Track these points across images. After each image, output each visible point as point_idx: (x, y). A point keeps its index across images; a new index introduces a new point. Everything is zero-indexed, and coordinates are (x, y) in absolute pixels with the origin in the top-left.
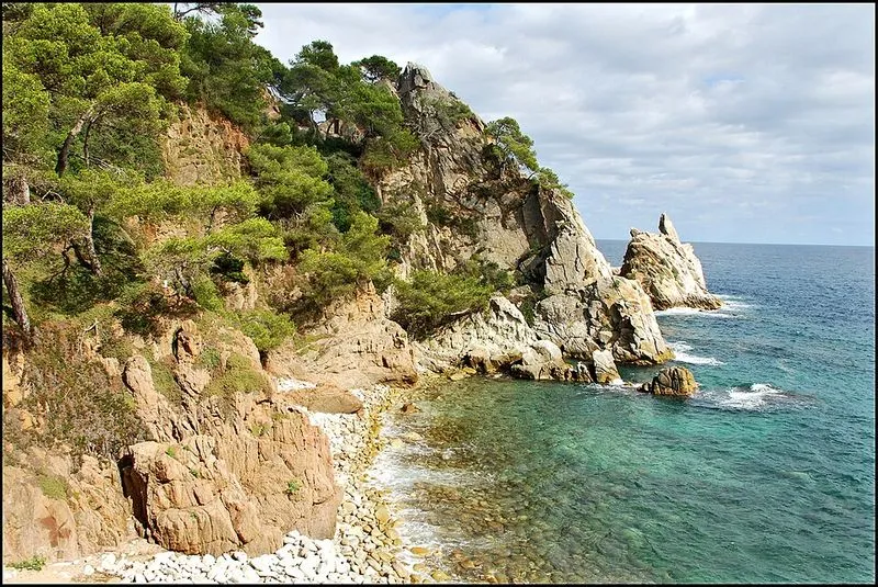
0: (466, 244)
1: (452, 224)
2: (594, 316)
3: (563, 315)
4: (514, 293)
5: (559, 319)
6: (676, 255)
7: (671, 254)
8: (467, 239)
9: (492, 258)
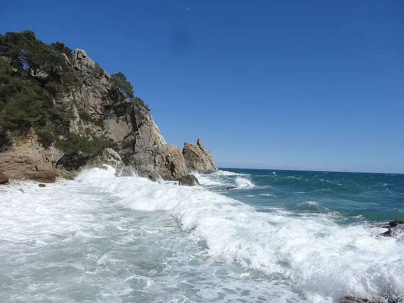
0: (99, 130)
1: (92, 121)
2: (157, 161)
3: (143, 161)
4: (120, 152)
5: (141, 163)
6: (203, 154)
7: (201, 153)
8: (99, 128)
9: (111, 136)
